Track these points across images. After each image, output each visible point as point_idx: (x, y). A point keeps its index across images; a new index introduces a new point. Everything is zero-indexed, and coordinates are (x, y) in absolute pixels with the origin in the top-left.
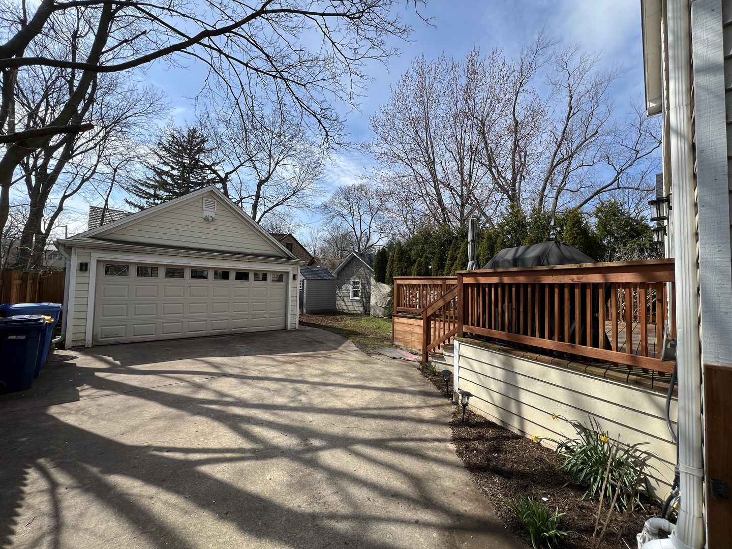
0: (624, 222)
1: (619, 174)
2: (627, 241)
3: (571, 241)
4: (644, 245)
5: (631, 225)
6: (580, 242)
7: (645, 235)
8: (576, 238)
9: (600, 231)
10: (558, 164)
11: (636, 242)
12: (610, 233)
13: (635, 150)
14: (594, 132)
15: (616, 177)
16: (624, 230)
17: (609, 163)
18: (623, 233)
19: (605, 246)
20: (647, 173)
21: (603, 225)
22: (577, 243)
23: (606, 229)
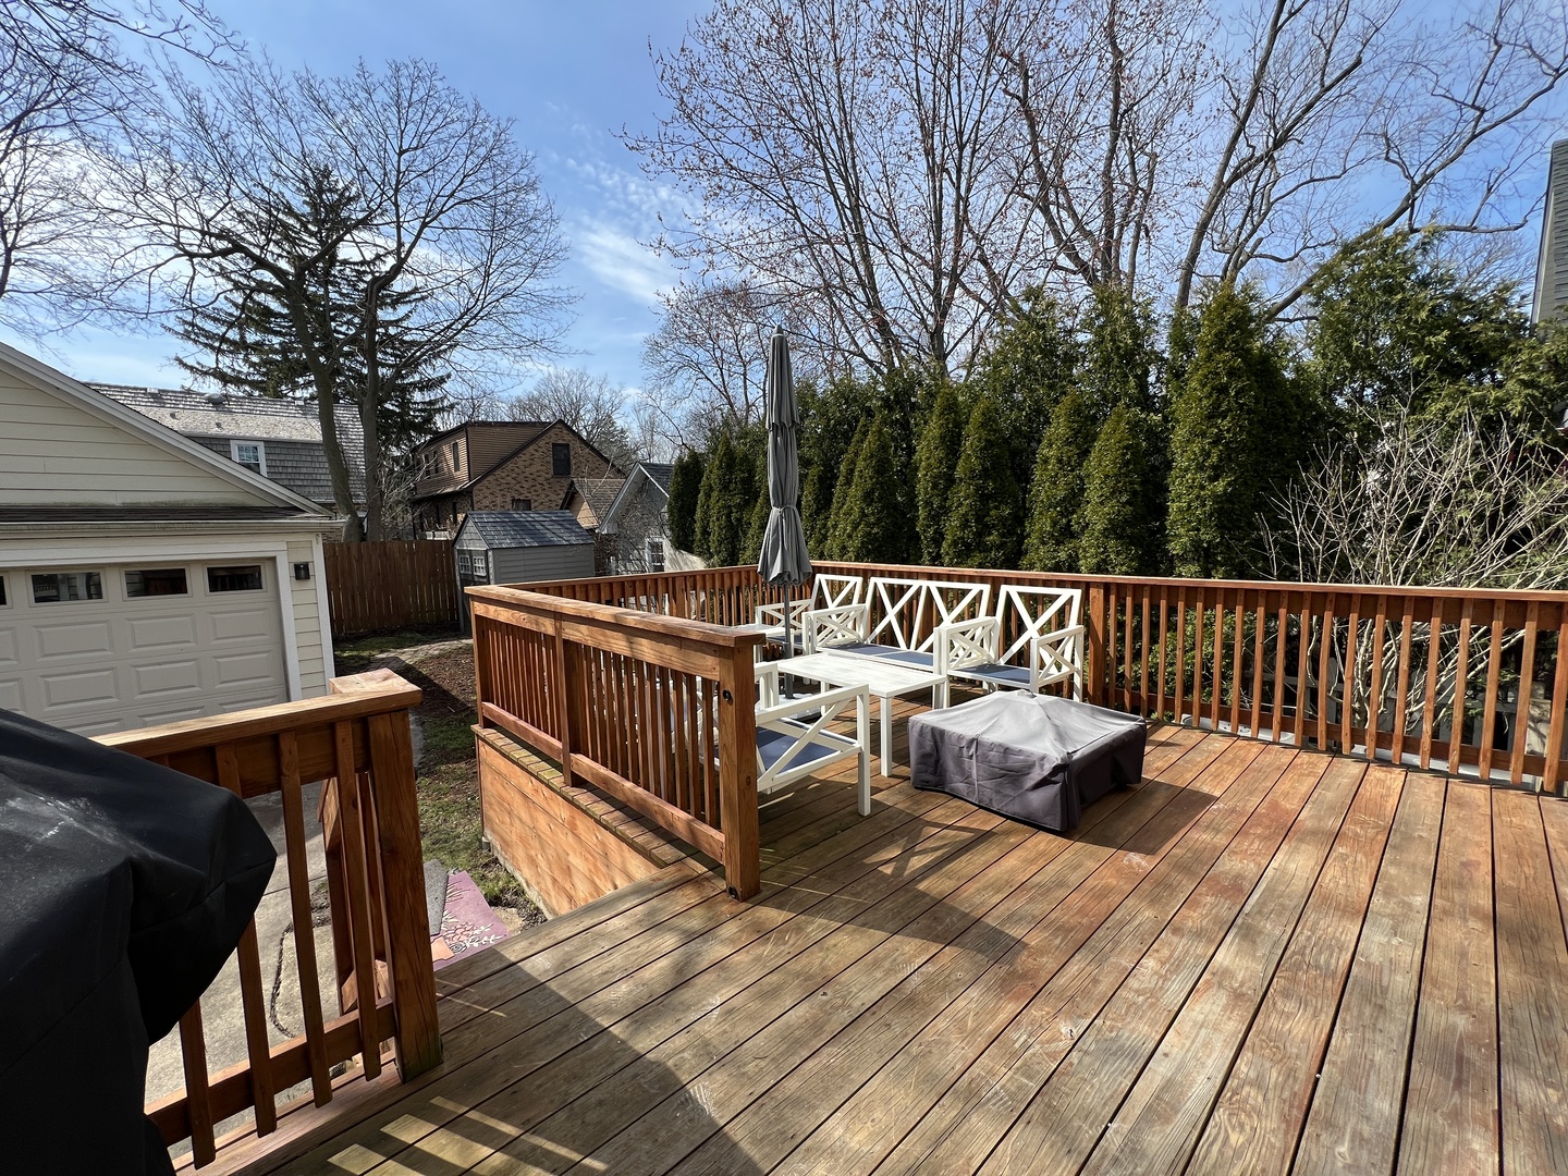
0: (1423, 315)
1: (1416, 187)
2: (1428, 390)
3: (1205, 402)
4: (1500, 402)
5: (1453, 324)
6: (1241, 406)
7: (1507, 359)
8: (1223, 390)
9: (1324, 356)
10: (1236, 177)
11: (1464, 393)
12: (1363, 363)
13: (1473, 106)
14: (1350, 62)
15: (1408, 198)
16: (1419, 346)
17: (1387, 159)
18: (1416, 360)
19: (1340, 412)
20: (1507, 174)
21: (1339, 333)
22: (1229, 410)
23: (1350, 345)
